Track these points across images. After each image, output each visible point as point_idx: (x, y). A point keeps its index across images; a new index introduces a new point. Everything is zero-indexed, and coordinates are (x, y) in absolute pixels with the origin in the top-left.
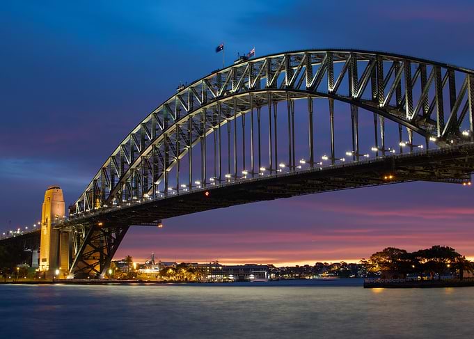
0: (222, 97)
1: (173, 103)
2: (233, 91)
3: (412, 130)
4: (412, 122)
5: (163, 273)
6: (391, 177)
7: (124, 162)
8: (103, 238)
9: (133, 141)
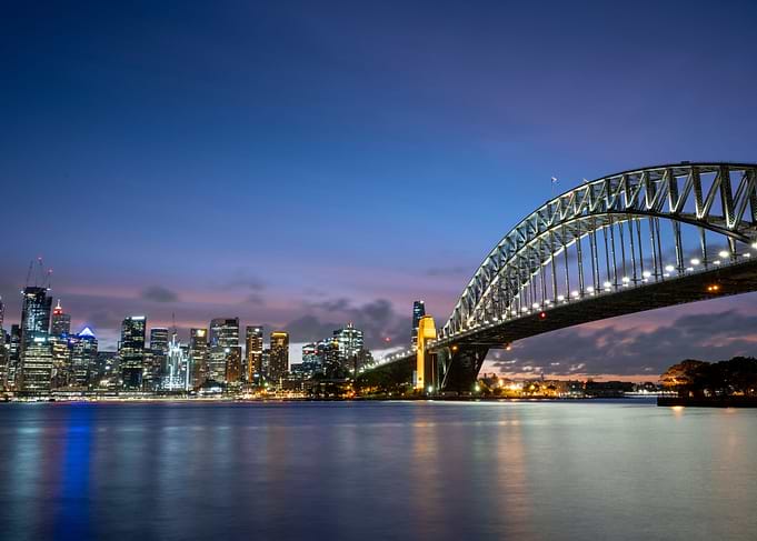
0: (552, 226)
1: (513, 236)
2: (562, 218)
3: (735, 239)
4: (734, 231)
5: (526, 389)
6: (716, 288)
7: (477, 292)
8: (469, 358)
9: (483, 272)
